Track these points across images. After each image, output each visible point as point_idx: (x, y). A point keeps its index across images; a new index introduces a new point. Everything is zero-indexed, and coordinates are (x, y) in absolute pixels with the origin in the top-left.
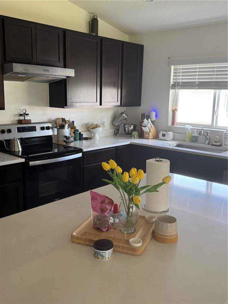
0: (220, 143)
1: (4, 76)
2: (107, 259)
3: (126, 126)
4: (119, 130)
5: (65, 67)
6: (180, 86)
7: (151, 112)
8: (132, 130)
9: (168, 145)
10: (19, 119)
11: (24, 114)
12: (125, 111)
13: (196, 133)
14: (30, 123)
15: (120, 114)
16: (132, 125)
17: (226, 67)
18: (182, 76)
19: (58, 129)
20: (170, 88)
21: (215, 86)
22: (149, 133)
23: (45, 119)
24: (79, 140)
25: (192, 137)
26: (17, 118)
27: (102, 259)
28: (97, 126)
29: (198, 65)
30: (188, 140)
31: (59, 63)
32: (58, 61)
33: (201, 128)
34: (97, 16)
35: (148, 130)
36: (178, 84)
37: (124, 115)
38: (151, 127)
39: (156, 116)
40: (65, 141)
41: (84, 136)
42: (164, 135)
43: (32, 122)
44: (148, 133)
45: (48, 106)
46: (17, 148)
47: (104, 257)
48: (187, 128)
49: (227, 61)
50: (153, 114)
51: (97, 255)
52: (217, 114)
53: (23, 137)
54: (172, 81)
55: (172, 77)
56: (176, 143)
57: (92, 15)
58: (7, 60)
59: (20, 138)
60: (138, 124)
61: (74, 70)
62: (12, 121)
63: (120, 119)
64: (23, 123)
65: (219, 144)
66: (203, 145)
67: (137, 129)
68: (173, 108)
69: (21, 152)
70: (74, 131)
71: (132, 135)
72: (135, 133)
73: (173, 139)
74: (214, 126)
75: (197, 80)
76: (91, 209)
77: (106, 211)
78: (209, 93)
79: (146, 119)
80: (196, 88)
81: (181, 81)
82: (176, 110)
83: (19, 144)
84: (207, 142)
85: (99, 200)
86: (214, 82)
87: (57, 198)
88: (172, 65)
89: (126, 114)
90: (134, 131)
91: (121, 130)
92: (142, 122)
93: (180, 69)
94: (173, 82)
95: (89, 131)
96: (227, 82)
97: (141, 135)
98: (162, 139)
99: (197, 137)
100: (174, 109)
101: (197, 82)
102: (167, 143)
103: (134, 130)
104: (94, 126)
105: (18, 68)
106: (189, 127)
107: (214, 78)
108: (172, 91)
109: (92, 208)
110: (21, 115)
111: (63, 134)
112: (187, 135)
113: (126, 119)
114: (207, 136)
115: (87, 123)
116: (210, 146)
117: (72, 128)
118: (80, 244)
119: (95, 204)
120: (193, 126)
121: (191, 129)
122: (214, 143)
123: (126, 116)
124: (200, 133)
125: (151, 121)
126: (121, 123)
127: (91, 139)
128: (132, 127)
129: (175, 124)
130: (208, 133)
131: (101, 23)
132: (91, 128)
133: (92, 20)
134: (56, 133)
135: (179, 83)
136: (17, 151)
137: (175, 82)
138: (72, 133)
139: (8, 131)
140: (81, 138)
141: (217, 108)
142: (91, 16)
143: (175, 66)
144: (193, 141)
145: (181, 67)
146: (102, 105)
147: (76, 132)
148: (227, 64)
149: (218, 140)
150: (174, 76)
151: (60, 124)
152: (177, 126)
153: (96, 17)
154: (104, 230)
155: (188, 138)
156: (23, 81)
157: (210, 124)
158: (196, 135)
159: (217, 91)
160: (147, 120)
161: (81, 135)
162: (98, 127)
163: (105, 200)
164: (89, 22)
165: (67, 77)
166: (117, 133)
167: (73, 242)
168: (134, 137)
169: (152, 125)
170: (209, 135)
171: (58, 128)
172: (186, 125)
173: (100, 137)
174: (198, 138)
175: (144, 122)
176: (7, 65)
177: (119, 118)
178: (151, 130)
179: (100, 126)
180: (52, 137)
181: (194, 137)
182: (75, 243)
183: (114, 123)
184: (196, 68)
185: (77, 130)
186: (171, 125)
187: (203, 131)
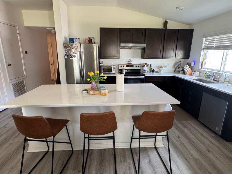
4: (176, 70)
10: (128, 63)
11: (130, 61)
12: (180, 61)
15: (177, 63)
18: (208, 43)
20: (202, 50)
21: (222, 48)
32: (142, 41)
34: (167, 20)
35: (186, 70)
38: (189, 69)
39: (194, 64)
41: (156, 71)
42: (193, 74)
43: (133, 64)
48: (205, 71)
54: (203, 46)
55: (204, 44)
57: (165, 20)
58: (121, 43)
62: (125, 63)
65: (217, 80)
71: (180, 72)
72: (182, 72)
75: (214, 45)
78: (220, 52)
80: (213, 49)
81: (207, 46)
84: (213, 78)
88: (204, 38)
93: (207, 40)
96: (231, 45)
97: (184, 73)
107: (222, 43)
108: (202, 52)
114: (213, 75)
123: (180, 64)
126: (177, 67)
128: (182, 69)
133: (165, 22)
137: (205, 47)
139: (123, 66)
144: (207, 78)
147: (151, 69)
149: (218, 78)
152: (203, 69)
155: (205, 76)
156: (130, 49)
175: (185, 66)
178: (188, 71)
180: (140, 70)
184: (215, 39)
186: (200, 69)
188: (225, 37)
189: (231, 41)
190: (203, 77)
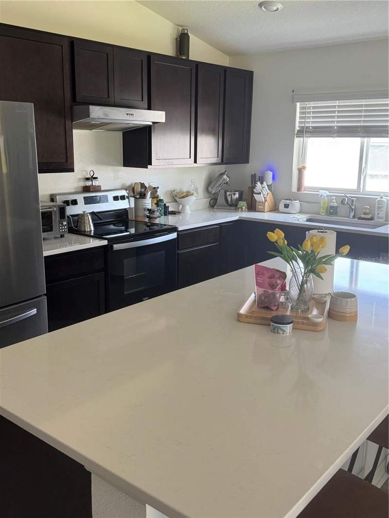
0: (371, 215)
1: (73, 123)
2: (288, 333)
3: (228, 193)
4: (217, 200)
5: (149, 108)
6: (311, 132)
7: (266, 172)
8: (237, 199)
9: (296, 220)
10: (84, 185)
11: (92, 177)
12: (226, 171)
13: (335, 201)
14: (100, 191)
15: (218, 176)
16: (237, 191)
17: (387, 105)
18: (313, 117)
19: (136, 198)
20: (295, 136)
21: (362, 133)
22: (265, 203)
23: (118, 185)
24: (164, 215)
25: (329, 208)
26: (83, 184)
27: (283, 334)
28: (188, 194)
29: (337, 102)
30: (323, 212)
31: (142, 102)
32: (141, 100)
33: (343, 195)
34: (187, 30)
35: (263, 198)
36: (307, 130)
37: (225, 177)
38: (268, 194)
39: (274, 178)
40: (148, 217)
41: (170, 209)
42: (286, 206)
43: (102, 189)
44: (263, 204)
45: (121, 166)
46: (88, 226)
47: (285, 332)
48: (322, 195)
49: (388, 96)
50: (270, 174)
51: (278, 330)
52: (365, 173)
53: (96, 211)
54: (297, 124)
55: (298, 120)
56: (305, 216)
57: (180, 28)
58: (77, 101)
59: (91, 212)
60: (246, 190)
61: (164, 112)
62: (76, 188)
63: (219, 183)
64: (91, 190)
65: (369, 216)
66: (346, 219)
67: (244, 197)
68: (298, 165)
69: (92, 232)
70: (157, 201)
71: (238, 206)
72: (243, 204)
73: (301, 212)
74: (361, 191)
75: (336, 124)
76: (256, 287)
77: (276, 286)
78: (353, 143)
79: (259, 183)
80: (334, 136)
81: (311, 125)
82: (304, 168)
83: (91, 221)
84: (352, 214)
85: (267, 275)
86: (361, 127)
87: (145, 297)
88: (297, 102)
89: (227, 176)
90: (240, 201)
91: (221, 200)
92: (254, 187)
93: (309, 108)
94: (299, 126)
95: (176, 201)
96: (386, 126)
97: (252, 206)
98: (283, 211)
99: (337, 207)
100: (300, 167)
101: (336, 127)
102: (294, 217)
103: (240, 198)
104: (185, 194)
105: (96, 112)
106: (325, 193)
107: (361, 120)
108: (297, 141)
109: (257, 285)
110: (87, 179)
111: (145, 207)
112: (322, 205)
113: (227, 183)
114: (352, 205)
115: (173, 189)
116: (356, 219)
117: (154, 198)
118: (248, 323)
119: (262, 279)
120: (330, 191)
121: (327, 196)
122: (363, 216)
123: (228, 179)
124: (342, 202)
125: (267, 185)
126: (220, 189)
127: (179, 213)
128: (237, 196)
129: (303, 189)
130: (352, 200)
131: (193, 40)
132: (178, 197)
133: (180, 36)
134: (133, 205)
135: (308, 127)
136: (88, 231)
137: (302, 127)
138: (154, 204)
139: (74, 202)
140: (166, 212)
141: (365, 165)
142: (178, 29)
143: (301, 103)
144: (331, 214)
145: (311, 104)
146: (197, 162)
147: (160, 203)
148: (388, 101)
149: (368, 211)
150: (301, 118)
151: (139, 192)
152: (305, 192)
153: (186, 32)
154: (274, 308)
155: (324, 209)
156: (90, 130)
157: (356, 188)
158: (336, 204)
159: (366, 139)
160: (262, 183)
161: (166, 208)
162: (191, 195)
163: (274, 275)
164: (176, 39)
165: (154, 123)
166: (213, 204)
167: (240, 321)
168: (242, 209)
169: (269, 191)
170: (355, 203)
171: (138, 197)
172: (320, 191)
173: (191, 211)
174: (338, 209)
175: (256, 186)
176: (77, 108)
177: (217, 181)
178: (268, 199)
179: (193, 194)
180: (127, 211)
181: (332, 207)
182: (244, 322)
183: (210, 189)
184: (335, 107)
185: (161, 200)
186: (297, 191)
187: (346, 199)
188: (366, 106)
189: (387, 116)
190: (319, 214)
